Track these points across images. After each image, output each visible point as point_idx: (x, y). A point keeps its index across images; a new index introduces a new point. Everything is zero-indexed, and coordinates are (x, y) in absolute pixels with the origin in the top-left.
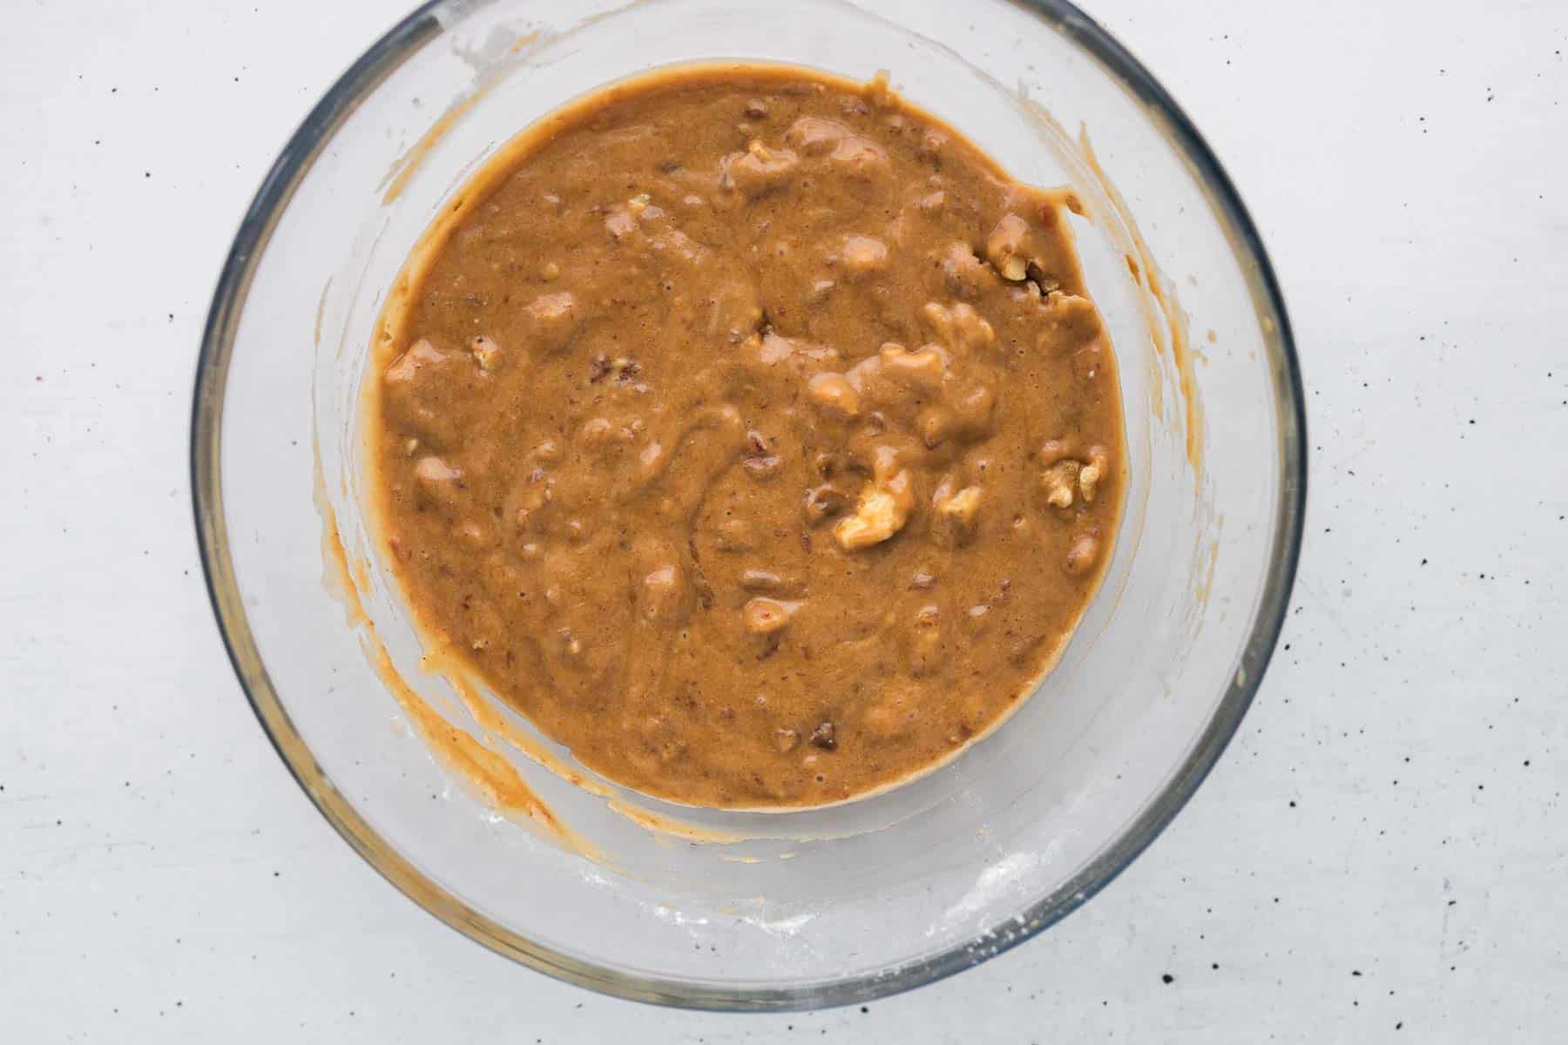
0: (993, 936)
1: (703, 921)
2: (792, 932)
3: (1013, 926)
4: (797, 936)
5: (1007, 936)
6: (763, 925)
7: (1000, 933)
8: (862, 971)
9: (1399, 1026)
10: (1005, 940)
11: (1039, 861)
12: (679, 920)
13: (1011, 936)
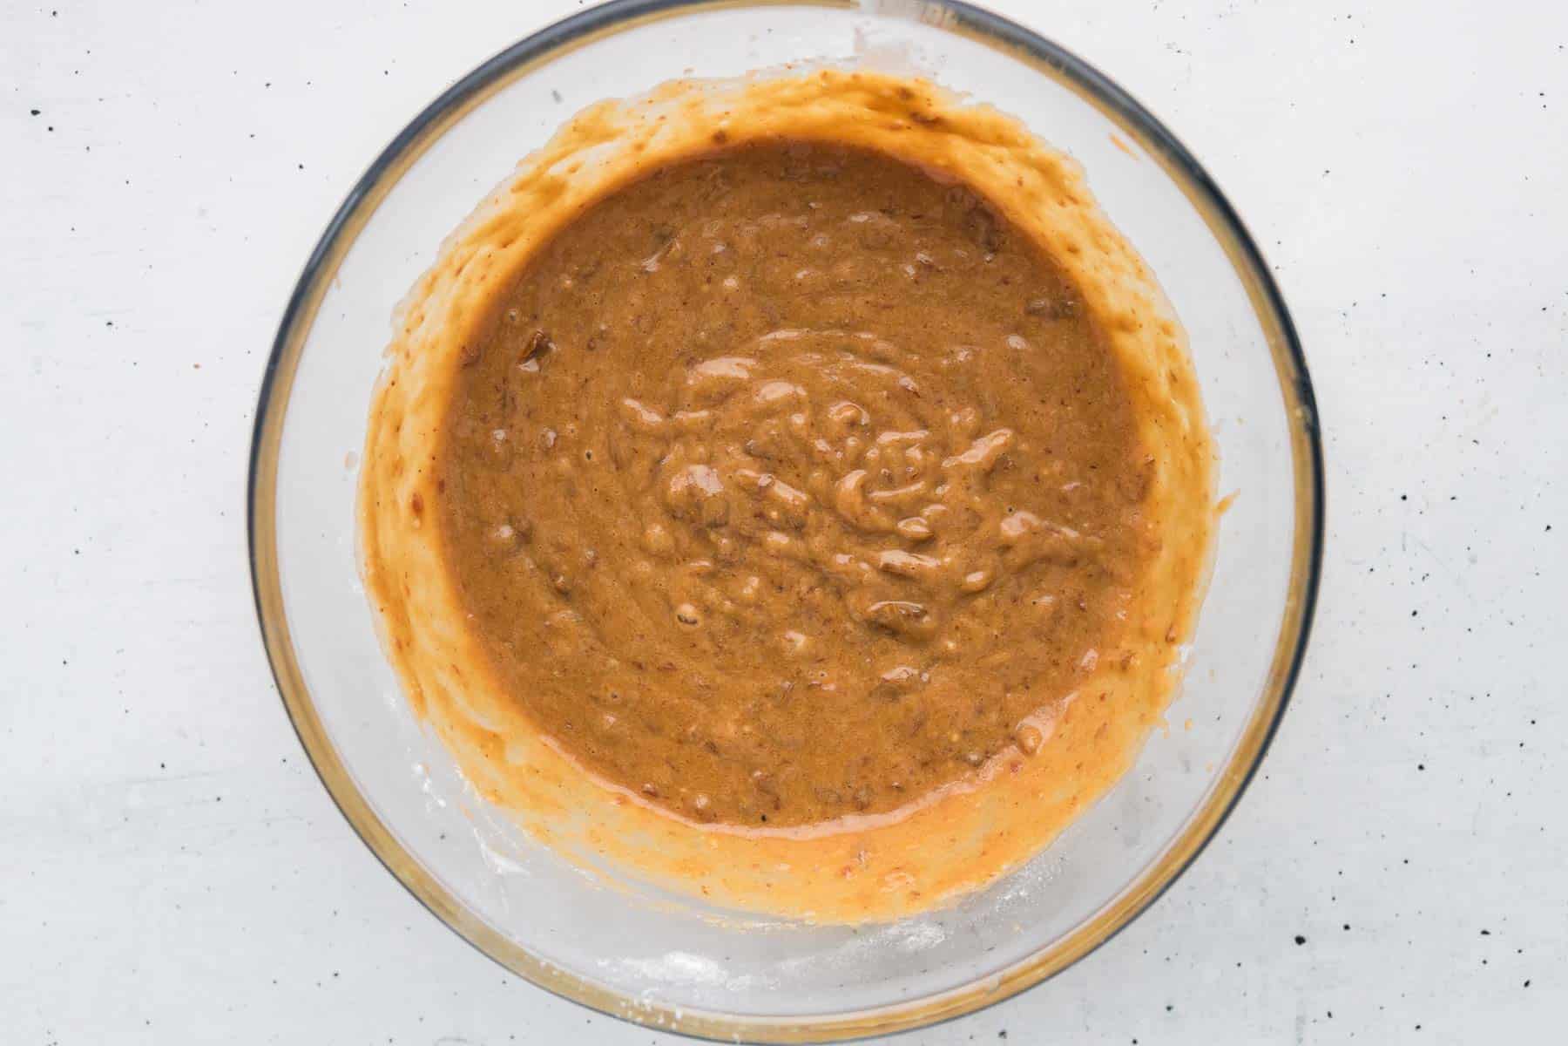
0: (649, 1009)
1: (442, 803)
2: (499, 871)
3: (670, 1016)
4: (501, 876)
5: (658, 1019)
6: (483, 846)
7: (655, 1012)
8: (533, 949)
9: (1527, 984)
10: (653, 1020)
11: (726, 982)
12: (426, 787)
13: (661, 1021)
